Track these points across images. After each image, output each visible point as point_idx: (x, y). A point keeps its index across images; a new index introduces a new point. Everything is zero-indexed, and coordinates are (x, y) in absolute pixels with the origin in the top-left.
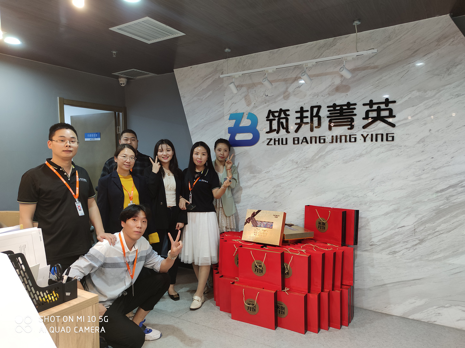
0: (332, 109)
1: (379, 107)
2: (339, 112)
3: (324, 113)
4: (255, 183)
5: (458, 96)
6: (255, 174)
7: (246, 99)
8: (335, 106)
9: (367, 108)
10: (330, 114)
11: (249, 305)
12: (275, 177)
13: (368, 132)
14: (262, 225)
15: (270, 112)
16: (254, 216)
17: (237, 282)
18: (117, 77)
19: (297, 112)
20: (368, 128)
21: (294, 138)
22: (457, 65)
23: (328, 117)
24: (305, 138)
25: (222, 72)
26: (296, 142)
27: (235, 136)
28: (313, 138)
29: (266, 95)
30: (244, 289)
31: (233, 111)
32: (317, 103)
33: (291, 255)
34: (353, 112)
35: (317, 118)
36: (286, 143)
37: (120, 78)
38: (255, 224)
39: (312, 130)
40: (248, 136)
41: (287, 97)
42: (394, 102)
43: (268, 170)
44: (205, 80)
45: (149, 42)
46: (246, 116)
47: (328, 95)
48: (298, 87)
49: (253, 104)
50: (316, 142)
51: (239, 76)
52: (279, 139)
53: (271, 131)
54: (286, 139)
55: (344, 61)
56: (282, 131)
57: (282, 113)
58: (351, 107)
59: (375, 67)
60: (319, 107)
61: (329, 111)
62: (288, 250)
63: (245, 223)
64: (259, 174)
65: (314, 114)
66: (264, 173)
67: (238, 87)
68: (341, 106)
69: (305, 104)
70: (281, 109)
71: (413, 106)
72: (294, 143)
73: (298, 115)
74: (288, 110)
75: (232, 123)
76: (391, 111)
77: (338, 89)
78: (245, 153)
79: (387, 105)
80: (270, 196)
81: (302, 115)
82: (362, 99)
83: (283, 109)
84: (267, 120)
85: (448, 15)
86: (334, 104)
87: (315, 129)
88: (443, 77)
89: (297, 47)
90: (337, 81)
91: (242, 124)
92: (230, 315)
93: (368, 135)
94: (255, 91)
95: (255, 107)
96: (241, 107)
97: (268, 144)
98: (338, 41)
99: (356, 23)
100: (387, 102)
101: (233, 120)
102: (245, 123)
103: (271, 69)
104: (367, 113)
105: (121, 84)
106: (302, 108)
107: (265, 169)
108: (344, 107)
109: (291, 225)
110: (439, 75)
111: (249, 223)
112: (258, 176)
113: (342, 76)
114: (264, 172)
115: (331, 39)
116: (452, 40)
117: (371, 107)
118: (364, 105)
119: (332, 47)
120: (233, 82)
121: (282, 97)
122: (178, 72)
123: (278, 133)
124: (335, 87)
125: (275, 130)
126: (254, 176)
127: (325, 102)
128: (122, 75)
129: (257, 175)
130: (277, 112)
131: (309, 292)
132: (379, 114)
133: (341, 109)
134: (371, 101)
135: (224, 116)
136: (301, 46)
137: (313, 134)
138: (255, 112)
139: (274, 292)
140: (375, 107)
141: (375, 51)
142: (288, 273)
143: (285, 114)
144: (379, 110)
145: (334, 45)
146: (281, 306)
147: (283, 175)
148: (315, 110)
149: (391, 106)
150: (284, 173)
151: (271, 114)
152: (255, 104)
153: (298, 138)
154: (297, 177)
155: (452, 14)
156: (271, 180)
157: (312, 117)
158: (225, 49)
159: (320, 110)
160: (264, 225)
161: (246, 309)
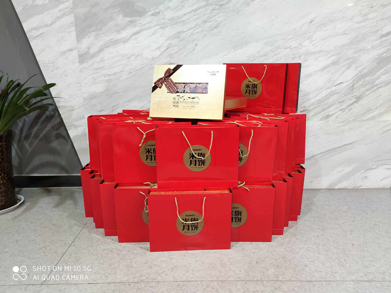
6: (134, 18)
12: (169, 21)
14: (187, 89)
16: (170, 75)
38: (173, 89)
43: (157, 11)
63: (154, 89)
64: (140, 18)
66: (151, 16)
107: (152, 9)
111: (160, 88)
112: (139, 22)
114: (150, 13)
126: (132, 22)
129: (138, 18)
147: (183, 19)
150: (185, 15)
156: (162, 28)
160: (191, 88)
161: (180, 228)
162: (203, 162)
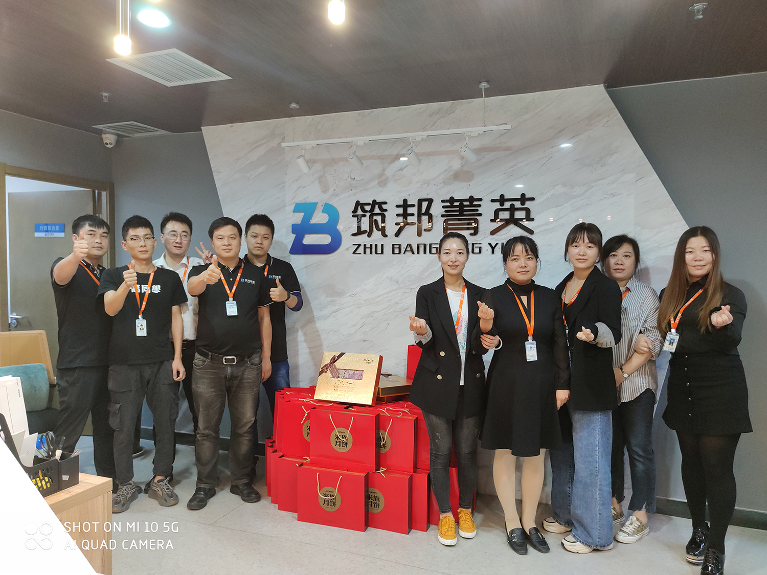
0: (448, 204)
1: (512, 205)
2: (458, 209)
3: (437, 210)
4: (334, 312)
5: (613, 196)
6: (334, 298)
7: (320, 182)
8: (452, 200)
9: (497, 205)
10: (445, 211)
11: (326, 498)
12: (364, 302)
13: (497, 240)
14: (347, 375)
15: (358, 203)
17: (306, 464)
18: (100, 132)
19: (398, 206)
20: (497, 234)
21: (393, 245)
22: (613, 154)
23: (443, 216)
24: (410, 245)
25: (282, 137)
26: (397, 251)
27: (303, 237)
28: (420, 245)
29: (353, 177)
30: (318, 473)
31: (300, 199)
32: (428, 194)
33: (389, 418)
34: (478, 210)
35: (427, 217)
36: (382, 253)
37: (105, 134)
38: (336, 374)
39: (419, 234)
40: (324, 239)
41: (383, 183)
42: (533, 199)
43: (354, 293)
44: (254, 148)
45: (169, 85)
46: (320, 208)
47: (443, 184)
48: (400, 169)
49: (332, 190)
50: (425, 253)
51: (313, 147)
52: (371, 245)
53: (360, 232)
54: (382, 245)
55: (467, 138)
56: (377, 234)
57: (377, 206)
58: (475, 203)
59: (508, 149)
60: (430, 201)
61: (444, 207)
62: (384, 411)
64: (339, 298)
65: (423, 211)
66: (349, 297)
67: (310, 163)
68: (461, 201)
69: (409, 195)
70: (374, 201)
71: (557, 206)
72: (393, 253)
73: (401, 211)
74: (385, 203)
75: (298, 218)
76: (528, 211)
77: (457, 176)
78: (318, 265)
79: (523, 204)
80: (356, 332)
81: (405, 210)
82: (490, 193)
83: (377, 201)
84: (353, 216)
85: (602, 85)
86: (452, 198)
87: (424, 233)
88: (595, 169)
89: (399, 110)
90: (456, 165)
91: (314, 221)
92: (296, 515)
93: (497, 244)
94: (335, 170)
95: (335, 195)
96: (312, 194)
97: (354, 253)
98: (457, 107)
99: (484, 85)
100: (523, 199)
101: (300, 214)
102: (320, 218)
103: (361, 140)
104: (497, 212)
105: (107, 144)
106: (405, 201)
107: (350, 291)
108: (465, 203)
109: (388, 375)
110: (590, 166)
112: (338, 302)
113: (462, 158)
114: (348, 294)
115: (448, 104)
116: (606, 120)
117: (502, 204)
118: (493, 201)
119: (450, 114)
120: (302, 156)
121: (376, 182)
122: (208, 132)
123: (369, 236)
124: (453, 173)
125: (365, 232)
126: (333, 301)
127: (439, 195)
128: (108, 130)
129: (337, 299)
130: (368, 204)
131: (415, 472)
132: (512, 215)
133: (461, 206)
134: (502, 196)
135: (284, 206)
136: (404, 109)
137: (421, 240)
138: (334, 202)
139: (363, 475)
140: (507, 205)
141: (508, 127)
142: (384, 445)
143: (381, 208)
144: (512, 209)
145: (452, 113)
146: (373, 495)
147: (377, 300)
148: (425, 204)
149: (528, 204)
150: (379, 296)
151: (359, 206)
152: (334, 190)
153: (400, 245)
155: (606, 85)
156: (358, 307)
157: (420, 215)
158: (291, 103)
159: (431, 205)
160: (349, 374)
161: (321, 503)
162: (346, 444)
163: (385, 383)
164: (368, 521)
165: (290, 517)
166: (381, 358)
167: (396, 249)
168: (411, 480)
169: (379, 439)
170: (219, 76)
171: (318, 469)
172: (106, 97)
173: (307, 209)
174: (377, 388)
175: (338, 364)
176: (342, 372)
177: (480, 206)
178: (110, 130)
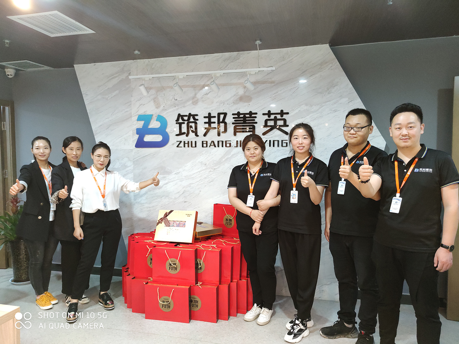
0: (236, 116)
1: (275, 117)
2: (243, 119)
3: (230, 120)
4: (165, 184)
5: (335, 112)
6: (165, 176)
7: (155, 101)
8: (239, 114)
9: (266, 117)
10: (235, 121)
11: (163, 303)
12: (185, 178)
13: (266, 138)
14: (175, 225)
15: (179, 115)
16: (167, 216)
17: (151, 282)
18: (3, 67)
19: (205, 117)
20: (266, 135)
21: (203, 142)
22: (335, 86)
23: (233, 123)
24: (213, 142)
25: (129, 73)
26: (205, 145)
27: (144, 137)
28: (220, 142)
29: (176, 99)
30: (158, 288)
31: (141, 112)
32: (224, 110)
33: (204, 251)
34: (254, 120)
35: (223, 124)
36: (196, 146)
37: (7, 68)
38: (168, 224)
39: (219, 135)
40: (158, 138)
41: (195, 103)
42: (288, 113)
43: (178, 172)
44: (110, 80)
45: (52, 36)
46: (155, 118)
47: (233, 104)
48: (206, 94)
49: (162, 106)
50: (222, 146)
51: (150, 79)
52: (188, 142)
53: (181, 133)
54: (196, 142)
55: (248, 75)
56: (192, 135)
57: (191, 117)
58: (253, 116)
59: (272, 82)
60: (225, 114)
61: (234, 118)
62: (200, 246)
63: (158, 224)
64: (168, 175)
65: (221, 120)
66: (174, 174)
67: (148, 89)
68: (245, 114)
69: (212, 110)
70: (190, 114)
71: (302, 118)
72: (203, 146)
73: (207, 120)
74: (197, 115)
75: (140, 124)
76: (285, 121)
77: (241, 99)
78: (154, 154)
79: (282, 116)
80: (179, 196)
81: (210, 120)
82: (262, 110)
83: (192, 114)
84: (176, 123)
85: (328, 44)
86: (239, 112)
87: (221, 134)
88: (324, 95)
89: (205, 57)
90: (241, 92)
91: (151, 126)
92: (144, 315)
93: (267, 141)
94: (164, 94)
95: (164, 110)
96: (150, 109)
97: (178, 146)
98: (241, 56)
99: (258, 42)
100: (282, 113)
101: (142, 122)
102: (155, 124)
103: (181, 75)
104: (266, 121)
105: (8, 75)
106: (210, 114)
107: (175, 171)
108: (247, 116)
109: (201, 223)
110: (321, 93)
111: (161, 223)
112: (168, 177)
113: (245, 87)
114: (174, 173)
115: (235, 53)
116: (331, 65)
117: (269, 117)
118: (264, 114)
119: (236, 60)
120: (143, 84)
121: (191, 102)
122: (78, 68)
123: (187, 136)
124: (239, 97)
125: (184, 133)
126: (164, 177)
127: (231, 111)
128: (9, 66)
129: (167, 176)
130: (186, 116)
131: (220, 284)
132: (275, 123)
133: (245, 117)
134: (269, 111)
135: (131, 117)
136: (208, 56)
137: (220, 139)
138: (164, 114)
139: (188, 287)
140: (272, 117)
141: (274, 68)
142: (201, 268)
143: (194, 118)
144: (276, 120)
145: (238, 59)
146: (194, 299)
147: (192, 176)
148: (222, 116)
149: (285, 116)
150: (194, 174)
151: (180, 117)
152: (164, 107)
153: (207, 142)
154: (206, 178)
155: (330, 44)
156: (180, 181)
157: (219, 123)
158: (135, 50)
159: (226, 117)
160: (177, 224)
161: (161, 306)
162: (176, 269)
163: (200, 229)
164: (191, 316)
165: (140, 317)
166: (197, 213)
167: (204, 144)
168: (218, 289)
169: (197, 264)
170: (86, 30)
171: (158, 285)
172: (7, 43)
173: (146, 119)
174: (195, 232)
175: (169, 218)
176: (171, 223)
177: (256, 117)
178: (11, 66)
